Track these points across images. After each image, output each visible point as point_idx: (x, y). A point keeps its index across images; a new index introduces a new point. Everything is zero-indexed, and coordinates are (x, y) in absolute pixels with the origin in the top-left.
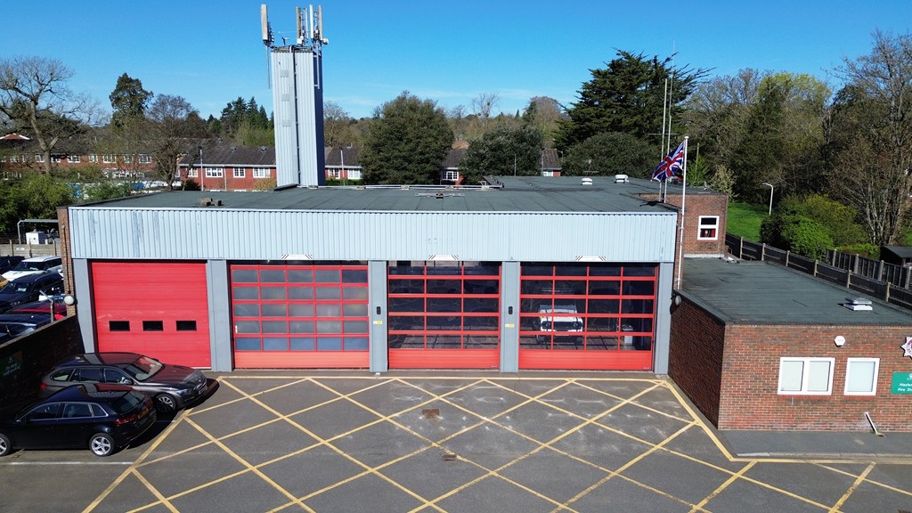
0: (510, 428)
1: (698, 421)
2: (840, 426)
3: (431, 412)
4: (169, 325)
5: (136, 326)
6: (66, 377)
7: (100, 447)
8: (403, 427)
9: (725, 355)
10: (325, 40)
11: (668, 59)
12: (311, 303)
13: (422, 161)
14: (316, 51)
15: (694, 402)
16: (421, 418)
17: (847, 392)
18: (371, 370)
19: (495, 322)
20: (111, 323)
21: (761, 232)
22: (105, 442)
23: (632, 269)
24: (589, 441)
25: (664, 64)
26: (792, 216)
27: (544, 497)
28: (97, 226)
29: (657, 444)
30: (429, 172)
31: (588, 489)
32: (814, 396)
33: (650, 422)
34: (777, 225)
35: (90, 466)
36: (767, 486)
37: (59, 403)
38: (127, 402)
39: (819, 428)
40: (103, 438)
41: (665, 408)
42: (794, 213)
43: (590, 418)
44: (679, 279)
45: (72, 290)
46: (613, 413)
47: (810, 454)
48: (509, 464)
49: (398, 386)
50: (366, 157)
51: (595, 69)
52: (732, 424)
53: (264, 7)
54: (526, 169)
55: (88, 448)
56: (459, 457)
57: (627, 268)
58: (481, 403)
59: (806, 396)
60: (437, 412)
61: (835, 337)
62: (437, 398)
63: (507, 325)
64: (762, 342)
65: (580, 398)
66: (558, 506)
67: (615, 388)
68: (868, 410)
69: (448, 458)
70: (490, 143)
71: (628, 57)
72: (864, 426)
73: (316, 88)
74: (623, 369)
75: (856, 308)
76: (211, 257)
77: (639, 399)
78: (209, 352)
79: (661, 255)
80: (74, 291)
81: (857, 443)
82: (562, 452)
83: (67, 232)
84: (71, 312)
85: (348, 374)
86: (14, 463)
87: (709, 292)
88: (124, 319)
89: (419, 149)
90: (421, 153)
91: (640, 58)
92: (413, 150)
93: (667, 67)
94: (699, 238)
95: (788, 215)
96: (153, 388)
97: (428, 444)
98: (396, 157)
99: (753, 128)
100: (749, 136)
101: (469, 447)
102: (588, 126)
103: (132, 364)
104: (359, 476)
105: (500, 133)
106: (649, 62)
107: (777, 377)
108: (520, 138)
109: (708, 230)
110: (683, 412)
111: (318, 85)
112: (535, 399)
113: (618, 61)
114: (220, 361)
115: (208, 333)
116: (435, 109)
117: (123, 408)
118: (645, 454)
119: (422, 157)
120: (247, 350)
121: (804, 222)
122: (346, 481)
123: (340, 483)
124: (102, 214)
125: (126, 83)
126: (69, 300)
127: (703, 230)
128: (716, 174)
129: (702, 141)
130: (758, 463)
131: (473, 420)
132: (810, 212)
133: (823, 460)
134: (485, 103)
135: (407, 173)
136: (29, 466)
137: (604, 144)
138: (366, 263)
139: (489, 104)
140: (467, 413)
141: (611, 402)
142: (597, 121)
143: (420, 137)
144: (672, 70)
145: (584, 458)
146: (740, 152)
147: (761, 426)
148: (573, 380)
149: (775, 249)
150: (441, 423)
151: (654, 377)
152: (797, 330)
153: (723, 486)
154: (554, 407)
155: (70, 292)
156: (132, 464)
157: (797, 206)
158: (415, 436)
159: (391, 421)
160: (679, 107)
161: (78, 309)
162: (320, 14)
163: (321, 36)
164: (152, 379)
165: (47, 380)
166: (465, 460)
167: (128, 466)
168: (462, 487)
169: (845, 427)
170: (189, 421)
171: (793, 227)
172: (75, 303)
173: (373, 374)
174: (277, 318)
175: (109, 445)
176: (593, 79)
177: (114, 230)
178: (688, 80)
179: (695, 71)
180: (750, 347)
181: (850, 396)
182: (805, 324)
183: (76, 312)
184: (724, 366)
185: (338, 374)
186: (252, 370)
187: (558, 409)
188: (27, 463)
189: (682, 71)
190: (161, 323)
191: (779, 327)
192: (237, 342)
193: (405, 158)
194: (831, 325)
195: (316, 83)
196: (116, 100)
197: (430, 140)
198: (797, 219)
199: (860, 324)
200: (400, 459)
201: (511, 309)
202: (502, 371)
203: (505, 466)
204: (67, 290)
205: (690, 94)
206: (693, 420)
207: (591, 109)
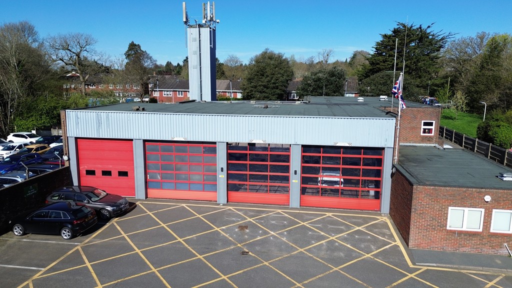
0: (284, 239)
1: (398, 242)
2: (487, 251)
3: (242, 228)
4: (115, 173)
5: (99, 173)
6: (58, 198)
7: (66, 234)
8: (225, 234)
9: (413, 203)
10: (218, 21)
11: (429, 27)
12: (187, 164)
13: (274, 88)
14: (211, 26)
15: (399, 231)
16: (236, 230)
17: (492, 231)
18: (218, 202)
19: (287, 179)
20: (86, 171)
21: (477, 132)
22: (68, 232)
23: (369, 151)
24: (328, 249)
25: (426, 30)
26: (496, 122)
27: (290, 279)
28: (79, 120)
29: (368, 254)
30: (278, 94)
31: (317, 277)
32: (470, 232)
33: (369, 241)
34: (486, 128)
35: (59, 244)
36: (428, 283)
37: (47, 211)
38: (82, 211)
39: (473, 251)
40: (67, 230)
41: (381, 233)
42: (497, 120)
43: (333, 236)
44: (396, 158)
45: (67, 152)
46: (348, 234)
47: (462, 267)
48: (277, 259)
49: (230, 212)
50: (244, 85)
51: (384, 34)
52: (418, 246)
53: (184, 3)
54: (335, 92)
55: (60, 235)
56: (250, 253)
57: (366, 151)
58: (273, 224)
59: (465, 231)
60: (246, 227)
61: (484, 196)
62: (249, 219)
63: (294, 181)
64: (437, 197)
65: (331, 224)
66: (296, 285)
67: (354, 220)
68: (507, 242)
69: (244, 253)
70: (313, 77)
71: (404, 26)
72: (504, 252)
73: (211, 47)
74: (362, 209)
75: (505, 179)
76: (135, 138)
77: (367, 228)
78: (134, 188)
79: (386, 143)
80: (69, 153)
81: (496, 262)
82: (310, 255)
83: (65, 123)
84: (67, 165)
85: (206, 204)
86: (24, 240)
87: (416, 166)
88: (93, 169)
89: (273, 81)
90: (274, 83)
91: (412, 27)
92: (269, 81)
93: (428, 31)
94: (422, 134)
95: (493, 121)
96: (99, 205)
97: (235, 244)
98: (260, 85)
99: (482, 67)
100: (479, 73)
101: (258, 248)
102: (378, 68)
103: (92, 192)
104: (192, 259)
105: (320, 72)
106: (418, 29)
107: (447, 219)
108: (332, 74)
109: (428, 129)
110: (391, 236)
111: (212, 46)
112: (304, 224)
113: (397, 29)
114: (140, 193)
115: (134, 179)
116: (284, 58)
117: (79, 215)
118: (359, 259)
119: (274, 85)
120: (153, 188)
121: (503, 126)
122: (184, 261)
123: (180, 263)
124: (82, 114)
125: (133, 47)
126: (65, 158)
127: (425, 130)
128: (455, 96)
129: (452, 76)
130: (428, 269)
131: (266, 233)
132: (507, 120)
133: (470, 271)
134: (326, 55)
135: (266, 95)
136: (31, 242)
137: (383, 78)
138: (215, 143)
139: (328, 55)
140: (263, 229)
141: (349, 227)
142: (383, 64)
143: (274, 74)
144: (432, 33)
145: (321, 259)
146: (473, 83)
147: (436, 247)
148: (330, 214)
149: (483, 142)
150: (247, 234)
151: (380, 215)
152: (460, 191)
153: (400, 281)
154: (314, 229)
155: (66, 154)
156: (79, 245)
157: (500, 116)
158: (230, 240)
159: (220, 231)
160: (436, 56)
161: (71, 163)
162: (214, 6)
163: (214, 18)
164: (101, 201)
165: (49, 199)
166: (253, 255)
167: (78, 245)
168: (246, 270)
169: (491, 252)
170: (115, 224)
171: (496, 129)
172: (69, 159)
173: (219, 204)
174: (169, 172)
175: (70, 234)
176: (382, 40)
177: (87, 122)
178: (442, 39)
179: (447, 34)
180: (429, 200)
181: (494, 233)
182: (465, 187)
183: (69, 164)
184: (413, 210)
185: (200, 204)
186: (156, 199)
187: (316, 230)
188: (31, 240)
189: (438, 34)
190: (111, 172)
191: (448, 188)
192: (149, 184)
193: (265, 86)
194: (482, 188)
195: (211, 44)
196: (128, 55)
197: (279, 75)
198: (499, 124)
199: (501, 189)
200: (217, 252)
201: (296, 171)
202: (290, 207)
203: (274, 260)
204: (65, 153)
205: (443, 47)
206: (395, 241)
207: (380, 57)
